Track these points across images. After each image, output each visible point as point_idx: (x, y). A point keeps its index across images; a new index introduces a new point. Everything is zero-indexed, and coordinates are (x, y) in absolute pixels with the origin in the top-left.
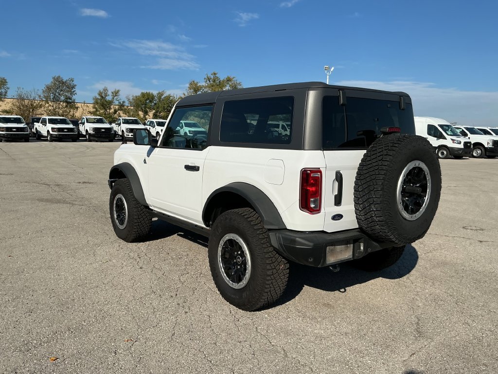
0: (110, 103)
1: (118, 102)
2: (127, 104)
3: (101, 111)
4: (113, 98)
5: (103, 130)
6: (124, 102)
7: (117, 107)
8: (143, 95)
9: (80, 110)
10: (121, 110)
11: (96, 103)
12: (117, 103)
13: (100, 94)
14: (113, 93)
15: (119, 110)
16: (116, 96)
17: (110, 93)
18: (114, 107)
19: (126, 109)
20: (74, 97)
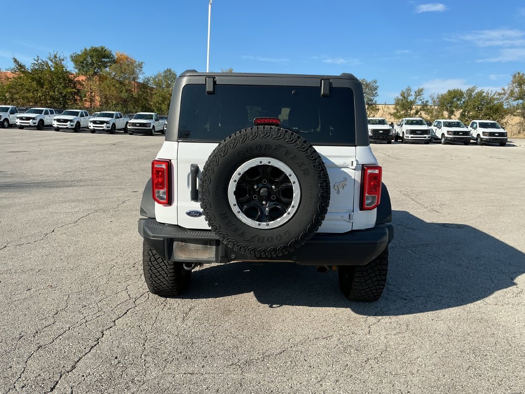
0: (412, 103)
1: (421, 101)
2: (430, 103)
3: (402, 112)
4: (416, 98)
5: (381, 132)
6: (427, 102)
7: (419, 107)
8: (449, 92)
9: (380, 112)
10: (424, 110)
11: (397, 104)
12: (420, 103)
13: (403, 95)
14: (416, 93)
15: (420, 110)
16: (419, 95)
17: (413, 93)
18: (416, 107)
19: (429, 109)
20: (376, 99)
